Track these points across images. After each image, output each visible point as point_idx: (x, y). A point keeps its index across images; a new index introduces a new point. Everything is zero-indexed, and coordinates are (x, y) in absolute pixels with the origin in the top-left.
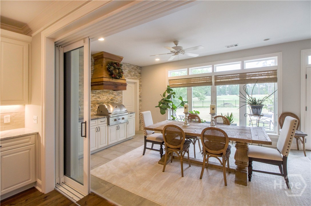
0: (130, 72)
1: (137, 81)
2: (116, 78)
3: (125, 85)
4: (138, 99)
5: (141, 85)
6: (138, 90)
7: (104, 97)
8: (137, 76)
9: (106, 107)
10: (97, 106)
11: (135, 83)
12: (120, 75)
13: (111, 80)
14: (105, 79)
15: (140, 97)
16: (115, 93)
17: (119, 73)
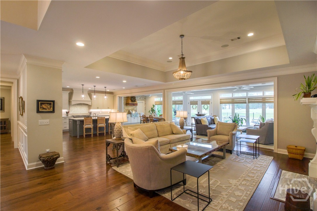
0: (140, 98)
1: (144, 102)
2: (133, 102)
3: (137, 104)
4: (144, 109)
5: (145, 103)
6: (144, 105)
7: (130, 108)
8: (143, 100)
9: (131, 111)
10: (128, 111)
11: (143, 103)
12: (135, 101)
13: (132, 103)
14: (130, 103)
15: (145, 108)
16: (134, 106)
17: (135, 100)
